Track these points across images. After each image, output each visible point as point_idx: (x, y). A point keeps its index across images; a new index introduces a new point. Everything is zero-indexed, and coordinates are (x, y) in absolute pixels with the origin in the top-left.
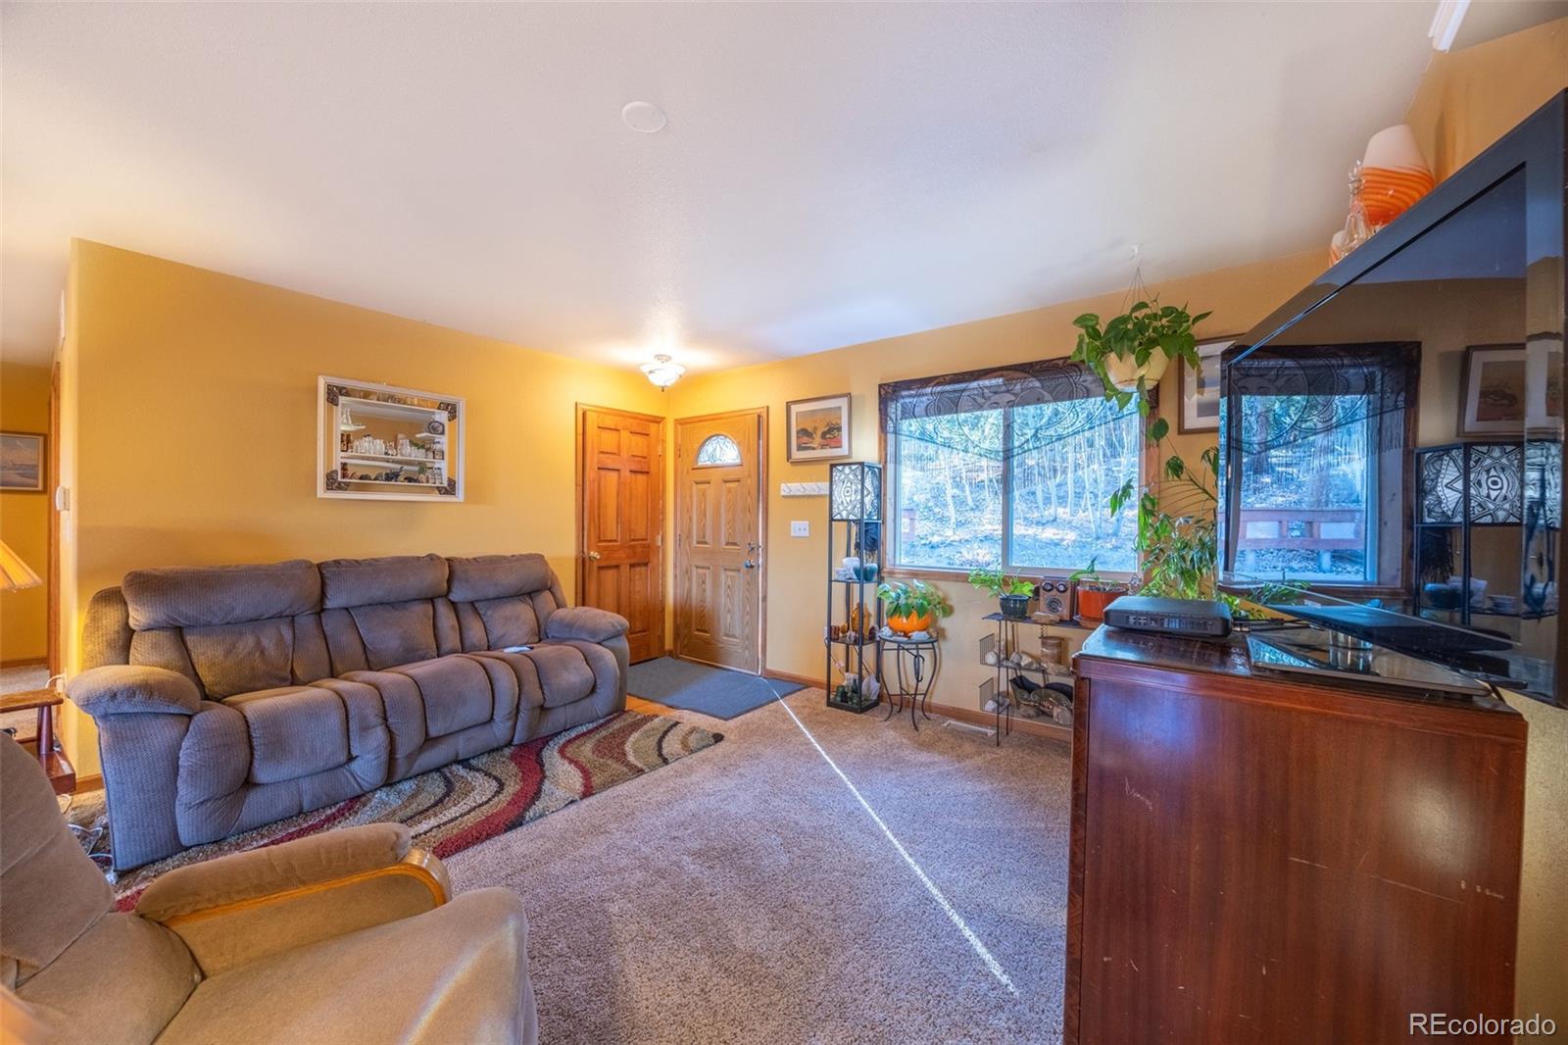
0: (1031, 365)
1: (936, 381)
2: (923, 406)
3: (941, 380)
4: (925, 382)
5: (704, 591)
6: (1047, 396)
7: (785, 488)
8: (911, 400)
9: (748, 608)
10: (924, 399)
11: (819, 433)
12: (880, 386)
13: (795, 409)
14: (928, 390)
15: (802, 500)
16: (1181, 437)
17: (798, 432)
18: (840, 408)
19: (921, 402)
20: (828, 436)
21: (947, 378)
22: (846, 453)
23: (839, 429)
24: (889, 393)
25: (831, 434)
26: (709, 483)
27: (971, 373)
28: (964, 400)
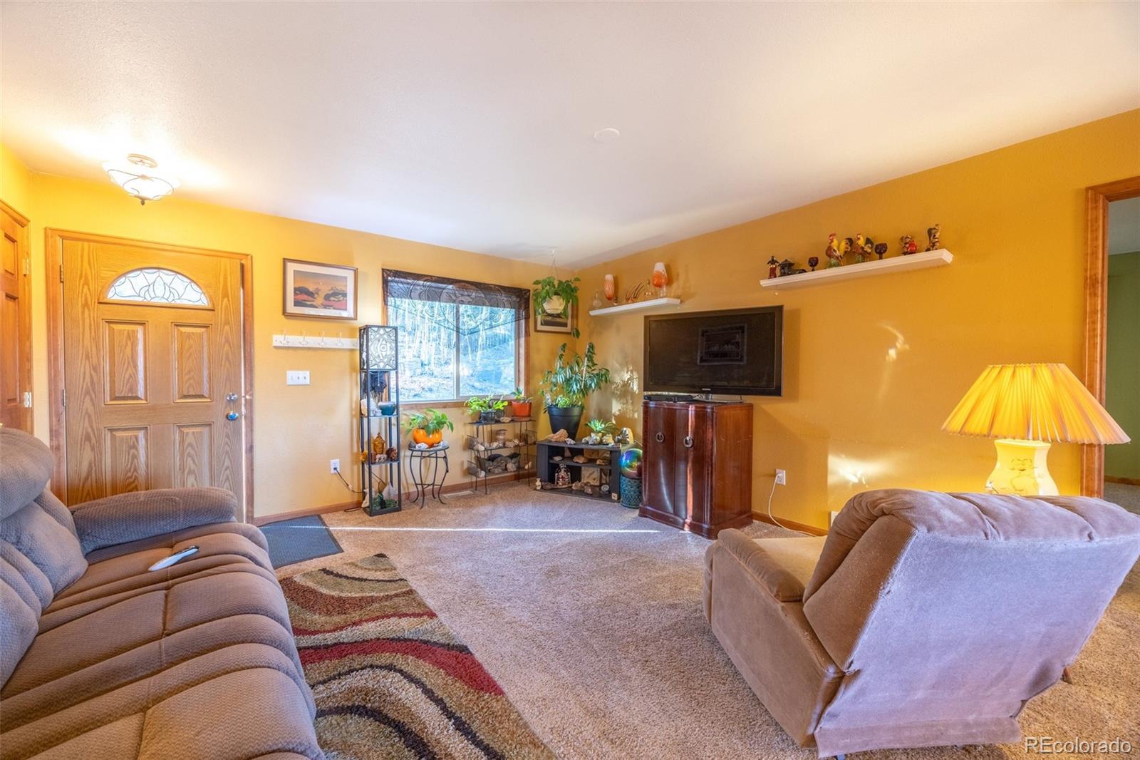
0: (480, 284)
1: (426, 278)
2: (419, 292)
3: (429, 278)
4: (418, 277)
5: (135, 457)
6: (487, 303)
7: (278, 340)
8: (409, 286)
9: (227, 463)
10: (418, 288)
11: (322, 295)
12: (383, 270)
13: (291, 267)
14: (421, 282)
15: (301, 351)
16: (536, 333)
17: (295, 289)
18: (346, 278)
19: (416, 289)
20: (332, 299)
21: (434, 279)
22: (352, 315)
23: (345, 295)
24: (389, 277)
25: (335, 297)
26: (143, 324)
27: (448, 279)
28: (444, 296)
